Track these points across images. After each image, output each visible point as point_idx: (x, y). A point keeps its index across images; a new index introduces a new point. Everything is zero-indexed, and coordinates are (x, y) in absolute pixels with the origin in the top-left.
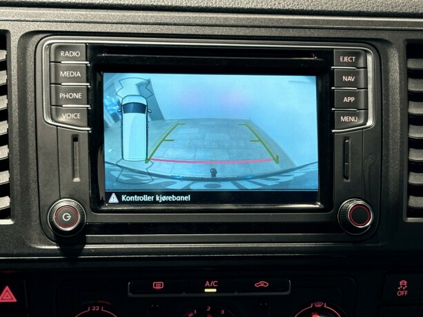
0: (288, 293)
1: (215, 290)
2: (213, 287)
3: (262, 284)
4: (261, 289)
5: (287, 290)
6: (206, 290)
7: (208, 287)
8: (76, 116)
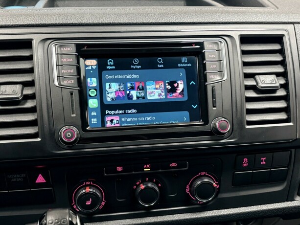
0: (186, 168)
1: (149, 169)
2: (148, 168)
3: (173, 165)
4: (173, 167)
5: (186, 167)
6: (145, 170)
7: (146, 168)
8: (71, 82)
